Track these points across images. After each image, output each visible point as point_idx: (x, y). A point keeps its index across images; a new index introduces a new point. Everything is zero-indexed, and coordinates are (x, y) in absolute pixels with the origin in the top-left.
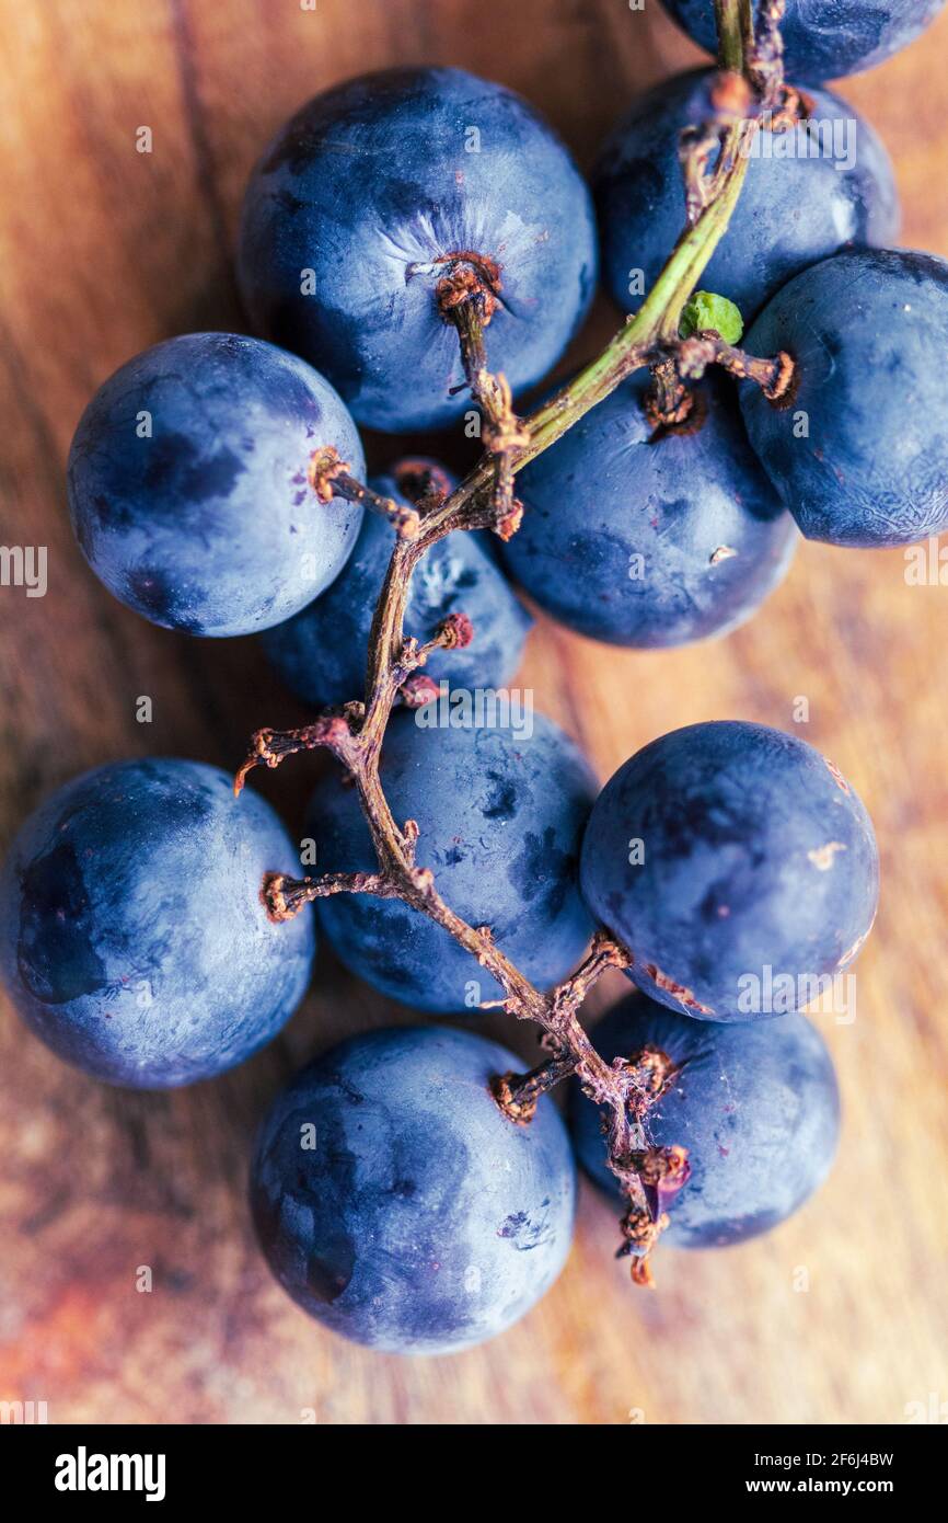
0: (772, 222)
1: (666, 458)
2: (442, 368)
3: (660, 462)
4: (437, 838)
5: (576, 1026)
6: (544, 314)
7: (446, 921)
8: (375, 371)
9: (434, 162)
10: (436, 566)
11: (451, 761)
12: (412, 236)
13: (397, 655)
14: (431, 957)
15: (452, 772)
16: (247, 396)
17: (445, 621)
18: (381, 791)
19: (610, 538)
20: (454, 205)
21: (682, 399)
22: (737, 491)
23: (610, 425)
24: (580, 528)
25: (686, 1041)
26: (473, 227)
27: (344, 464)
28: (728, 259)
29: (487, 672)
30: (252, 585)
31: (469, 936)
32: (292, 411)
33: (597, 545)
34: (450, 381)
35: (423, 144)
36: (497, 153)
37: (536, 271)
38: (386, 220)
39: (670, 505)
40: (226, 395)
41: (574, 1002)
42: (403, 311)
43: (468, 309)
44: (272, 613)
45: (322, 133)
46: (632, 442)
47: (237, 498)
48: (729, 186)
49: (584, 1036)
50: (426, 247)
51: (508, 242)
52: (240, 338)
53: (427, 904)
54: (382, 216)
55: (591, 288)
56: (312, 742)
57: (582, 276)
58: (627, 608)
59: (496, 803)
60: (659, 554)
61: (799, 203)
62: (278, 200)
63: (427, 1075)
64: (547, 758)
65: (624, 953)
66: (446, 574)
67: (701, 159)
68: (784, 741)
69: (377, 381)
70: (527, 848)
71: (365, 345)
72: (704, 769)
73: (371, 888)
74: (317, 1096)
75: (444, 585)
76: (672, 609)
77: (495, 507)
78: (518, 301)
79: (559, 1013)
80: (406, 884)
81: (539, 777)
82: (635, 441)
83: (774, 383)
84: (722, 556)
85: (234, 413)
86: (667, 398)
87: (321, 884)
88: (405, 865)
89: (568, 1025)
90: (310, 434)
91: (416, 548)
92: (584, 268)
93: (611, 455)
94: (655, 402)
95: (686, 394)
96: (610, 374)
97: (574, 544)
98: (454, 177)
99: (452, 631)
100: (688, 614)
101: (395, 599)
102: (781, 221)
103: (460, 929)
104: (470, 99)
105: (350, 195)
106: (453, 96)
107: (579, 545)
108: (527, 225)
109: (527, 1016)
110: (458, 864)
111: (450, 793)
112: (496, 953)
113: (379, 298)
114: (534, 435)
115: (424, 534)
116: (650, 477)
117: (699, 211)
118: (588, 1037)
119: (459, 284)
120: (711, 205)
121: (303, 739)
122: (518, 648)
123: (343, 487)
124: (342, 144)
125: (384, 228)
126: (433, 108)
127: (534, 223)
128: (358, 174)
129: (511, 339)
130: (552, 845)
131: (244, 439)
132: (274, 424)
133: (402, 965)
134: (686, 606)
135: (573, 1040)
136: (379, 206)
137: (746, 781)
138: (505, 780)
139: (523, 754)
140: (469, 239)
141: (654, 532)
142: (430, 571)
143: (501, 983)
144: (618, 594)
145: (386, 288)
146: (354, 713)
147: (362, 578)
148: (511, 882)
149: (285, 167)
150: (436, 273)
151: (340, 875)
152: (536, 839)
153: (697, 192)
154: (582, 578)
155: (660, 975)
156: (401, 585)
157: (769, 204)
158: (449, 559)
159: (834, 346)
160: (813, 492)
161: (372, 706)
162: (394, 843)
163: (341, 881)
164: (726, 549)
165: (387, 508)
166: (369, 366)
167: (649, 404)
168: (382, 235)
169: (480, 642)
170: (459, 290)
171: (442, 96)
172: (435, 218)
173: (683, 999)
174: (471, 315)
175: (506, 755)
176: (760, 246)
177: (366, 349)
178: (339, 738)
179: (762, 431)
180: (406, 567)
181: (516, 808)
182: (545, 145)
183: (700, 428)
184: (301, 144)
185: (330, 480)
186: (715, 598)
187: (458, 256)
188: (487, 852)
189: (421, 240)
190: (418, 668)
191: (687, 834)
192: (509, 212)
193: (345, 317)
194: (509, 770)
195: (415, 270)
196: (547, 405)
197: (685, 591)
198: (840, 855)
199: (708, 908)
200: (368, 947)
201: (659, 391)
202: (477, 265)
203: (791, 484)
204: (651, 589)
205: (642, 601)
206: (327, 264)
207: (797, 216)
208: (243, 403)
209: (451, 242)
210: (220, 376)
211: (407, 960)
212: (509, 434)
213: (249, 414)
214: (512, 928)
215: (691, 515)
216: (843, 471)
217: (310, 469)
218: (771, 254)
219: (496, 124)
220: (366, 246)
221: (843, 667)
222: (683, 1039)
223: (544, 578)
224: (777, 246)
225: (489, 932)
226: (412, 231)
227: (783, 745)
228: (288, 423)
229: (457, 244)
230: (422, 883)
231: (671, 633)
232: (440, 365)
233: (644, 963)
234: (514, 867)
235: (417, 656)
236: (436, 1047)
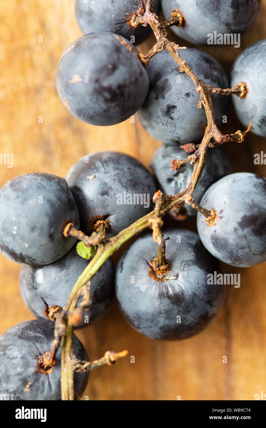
0: (63, 278)
1: (105, 210)
2: (170, 246)
3: (107, 208)
4: (192, 101)
5: (157, 38)
6: (136, 259)
7: (193, 75)
8: (191, 248)
9: (165, 310)
10: (179, 186)
11: (184, 125)
12: (175, 288)
13: (197, 159)
14: (199, 66)
15: (184, 121)
16: (233, 245)
17: (180, 168)
18: (208, 118)
19: (126, 187)
20: (161, 295)
21: (97, 227)
22: (84, 196)
23: (121, 222)
24: (134, 191)
25: (123, 29)
26: (156, 288)
27: (206, 221)
28: (78, 268)
29: (167, 151)
30: (239, 187)
31: (187, 70)
32: (220, 239)
33: (130, 185)
34: (168, 242)
35: (168, 316)
36: (145, 310)
37: (137, 272)
38: (183, 294)
39: (106, 195)
40: (240, 246)
41: (157, 45)
42: (181, 265)
43: (161, 263)
44: (233, 178)
45: (197, 324)
46: (115, 216)
47: (241, 215)
48: (76, 291)
49: (155, 34)
50: (171, 284)
51: (146, 282)
52: (231, 264)
53: (198, 81)
54: (184, 296)
55: (119, 265)
56: (227, 136)
57: (122, 269)
58: (122, 165)
59: (172, 110)
60: (111, 180)
61: (54, 283)
62: (213, 305)
63: (205, 29)
64: (154, 122)
65: (140, 58)
66: (176, 183)
67: (85, 300)
68: (82, 117)
69: (190, 245)
70: (165, 95)
71: (193, 257)
72: (109, 111)
73: (215, 89)
74: (239, 27)
75: (177, 180)
76: (109, 163)
77: (161, 201)
78: (145, 264)
79: (162, 42)
80: (204, 88)
81: (157, 116)
82: (114, 216)
83: (70, 228)
84: (92, 177)
85: (239, 241)
86: (102, 228)
87: (229, 92)
88: (203, 94)
89: (160, 38)
90: (215, 231)
91: (186, 192)
92: (121, 272)
93: (122, 213)
94: (106, 227)
95: (96, 228)
96: (121, 237)
97: (136, 187)
98: (160, 305)
99: (178, 165)
100: (104, 161)
101: (195, 177)
102: (60, 278)
103: (189, 72)
104: (150, 328)
105: (193, 303)
106: (156, 330)
107: (135, 186)
108: (139, 287)
109: (172, 43)
110: (187, 93)
111: (186, 115)
112: (179, 63)
113: (188, 270)
114: (147, 222)
115: (184, 196)
116: (111, 204)
117: (87, 284)
118: (154, 34)
119: (162, 272)
120: (83, 286)
121: (229, 138)
122: (156, 157)
123: (207, 213)
124: (192, 319)
125: (183, 291)
126: (163, 327)
127: (136, 287)
128: (189, 309)
129: (148, 253)
130: (157, 95)
131: (237, 232)
132: (227, 236)
133: (207, 64)
134: (104, 163)
135: (159, 34)
136: (184, 299)
137: (97, 106)
138: (168, 117)
139: (161, 124)
140: (158, 285)
141: (112, 187)
142: (181, 184)
143: (179, 54)
144: (125, 170)
145: (185, 273)
146: (212, 144)
147: (203, 185)
148: (171, 85)
149: (210, 314)
150: (169, 276)
151: (223, 94)
152: (161, 97)
153: (87, 290)
154: (135, 176)
155: (130, 50)
156: (193, 181)
157: (63, 284)
158: (175, 187)
159: (51, 237)
160: (63, 192)
161: (207, 145)
162: (206, 102)
163: (223, 92)
164: (90, 179)
165: (195, 205)
166: (192, 250)
167: (108, 227)
168: (184, 289)
169: (169, 161)
170: (163, 270)
171: (159, 330)
172: (167, 293)
173: (124, 41)
174: (160, 261)
175: (167, 125)
176: (67, 271)
177: (193, 255)
178: (219, 136)
179: (74, 214)
180: (190, 186)
181: (166, 108)
182: (129, 311)
183: (93, 217)
184: (204, 321)
185: (211, 216)
186: (95, 165)
187: (162, 280)
188: (177, 95)
189: (172, 287)
190: (191, 155)
191: (118, 92)
192: (144, 292)
193: (198, 266)
194: (167, 120)
195: (175, 278)
196: (141, 230)
197: (104, 168)
198: (71, 79)
199: (115, 68)
200: (216, 71)
201: (104, 230)
202: (156, 277)
203: (69, 196)
204: (115, 170)
205: (118, 166)
206: (202, 283)
207: (55, 279)
208: (235, 243)
209: (163, 285)
210: (241, 253)
211: (205, 65)
212: (155, 223)
213: (234, 240)
214: (172, 71)
215: (100, 191)
216: (53, 198)
217: (217, 220)
218: (64, 268)
219: (144, 319)
220: (189, 287)
221: (53, 139)
222: (123, 30)
223: (146, 177)
224: (62, 270)
225: (180, 70)
226: (175, 290)
227: (83, 116)
228: (222, 235)
229: (161, 284)
230: (200, 88)
231: (109, 155)
232: (171, 247)
233: (135, 54)
234: (169, 89)
235: (191, 159)
236: (200, 37)
